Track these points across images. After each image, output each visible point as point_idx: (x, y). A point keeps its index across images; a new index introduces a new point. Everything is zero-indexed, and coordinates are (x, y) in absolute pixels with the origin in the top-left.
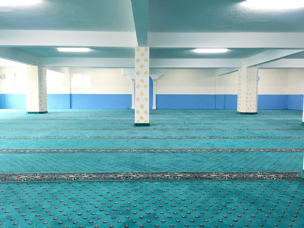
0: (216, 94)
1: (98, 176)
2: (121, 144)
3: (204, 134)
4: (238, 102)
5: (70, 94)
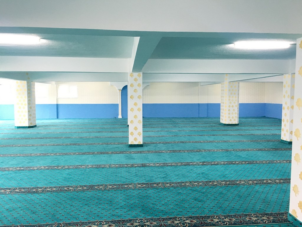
0: (199, 103)
1: (116, 225)
5: (56, 103)
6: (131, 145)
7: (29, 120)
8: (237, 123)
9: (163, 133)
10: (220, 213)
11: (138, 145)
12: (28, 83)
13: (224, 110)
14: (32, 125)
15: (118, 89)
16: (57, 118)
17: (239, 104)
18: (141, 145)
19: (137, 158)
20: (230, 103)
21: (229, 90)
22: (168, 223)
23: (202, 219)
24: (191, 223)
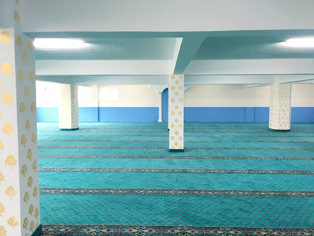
0: (245, 107)
1: (157, 231)
2: (164, 181)
3: (240, 166)
4: (270, 119)
5: (97, 107)
6: (172, 150)
7: (72, 122)
8: (288, 129)
9: (205, 139)
10: (267, 225)
11: (178, 150)
12: (71, 86)
13: (273, 114)
14: (75, 128)
15: (159, 92)
16: (99, 121)
17: (292, 107)
18: (182, 150)
19: (178, 164)
20: (281, 106)
21: (280, 93)
22: (211, 233)
23: (248, 230)
24: (236, 234)
